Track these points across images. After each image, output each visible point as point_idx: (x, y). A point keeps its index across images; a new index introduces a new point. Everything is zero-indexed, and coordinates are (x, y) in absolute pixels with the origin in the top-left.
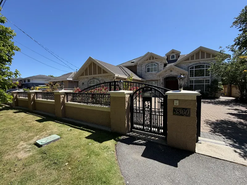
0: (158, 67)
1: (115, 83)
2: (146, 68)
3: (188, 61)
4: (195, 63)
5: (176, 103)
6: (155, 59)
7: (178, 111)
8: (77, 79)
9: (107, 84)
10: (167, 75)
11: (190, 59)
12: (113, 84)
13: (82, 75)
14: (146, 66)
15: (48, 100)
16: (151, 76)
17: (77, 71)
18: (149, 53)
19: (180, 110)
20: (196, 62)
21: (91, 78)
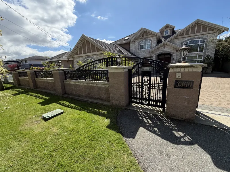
0: (151, 43)
1: (112, 59)
2: (139, 45)
3: (183, 36)
4: (190, 38)
5: (179, 76)
6: (148, 35)
7: (180, 84)
8: (72, 58)
9: (104, 60)
10: (160, 51)
11: (185, 34)
12: (110, 60)
13: (77, 54)
14: (139, 43)
15: (47, 78)
16: (144, 54)
17: (71, 50)
18: (143, 28)
19: (182, 83)
20: (191, 36)
21: (86, 57)
